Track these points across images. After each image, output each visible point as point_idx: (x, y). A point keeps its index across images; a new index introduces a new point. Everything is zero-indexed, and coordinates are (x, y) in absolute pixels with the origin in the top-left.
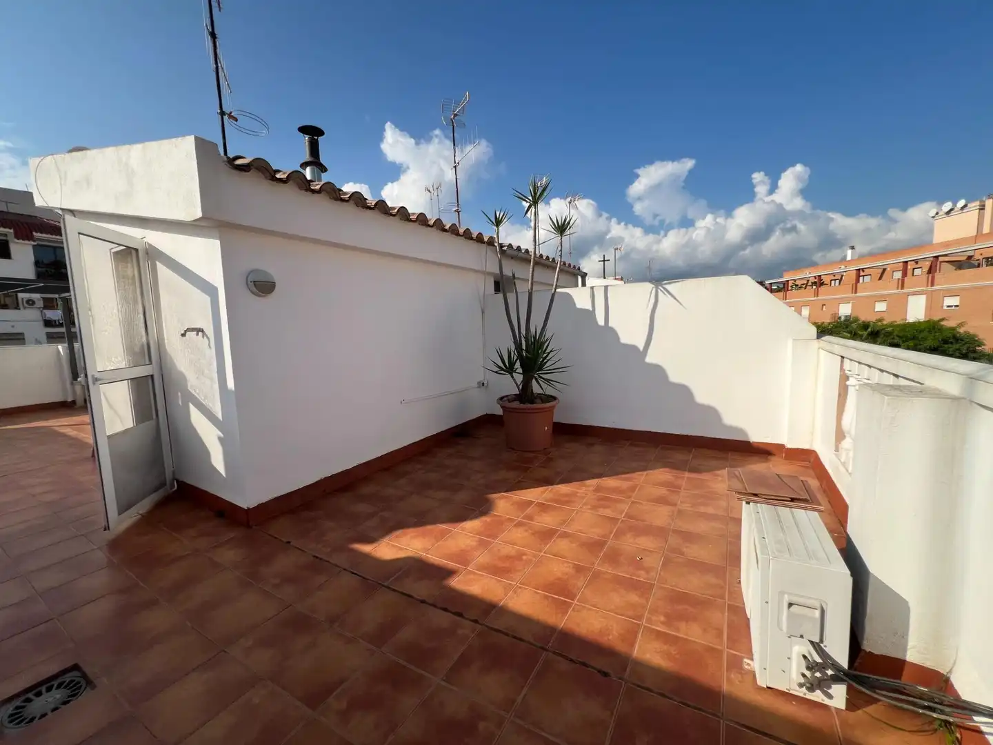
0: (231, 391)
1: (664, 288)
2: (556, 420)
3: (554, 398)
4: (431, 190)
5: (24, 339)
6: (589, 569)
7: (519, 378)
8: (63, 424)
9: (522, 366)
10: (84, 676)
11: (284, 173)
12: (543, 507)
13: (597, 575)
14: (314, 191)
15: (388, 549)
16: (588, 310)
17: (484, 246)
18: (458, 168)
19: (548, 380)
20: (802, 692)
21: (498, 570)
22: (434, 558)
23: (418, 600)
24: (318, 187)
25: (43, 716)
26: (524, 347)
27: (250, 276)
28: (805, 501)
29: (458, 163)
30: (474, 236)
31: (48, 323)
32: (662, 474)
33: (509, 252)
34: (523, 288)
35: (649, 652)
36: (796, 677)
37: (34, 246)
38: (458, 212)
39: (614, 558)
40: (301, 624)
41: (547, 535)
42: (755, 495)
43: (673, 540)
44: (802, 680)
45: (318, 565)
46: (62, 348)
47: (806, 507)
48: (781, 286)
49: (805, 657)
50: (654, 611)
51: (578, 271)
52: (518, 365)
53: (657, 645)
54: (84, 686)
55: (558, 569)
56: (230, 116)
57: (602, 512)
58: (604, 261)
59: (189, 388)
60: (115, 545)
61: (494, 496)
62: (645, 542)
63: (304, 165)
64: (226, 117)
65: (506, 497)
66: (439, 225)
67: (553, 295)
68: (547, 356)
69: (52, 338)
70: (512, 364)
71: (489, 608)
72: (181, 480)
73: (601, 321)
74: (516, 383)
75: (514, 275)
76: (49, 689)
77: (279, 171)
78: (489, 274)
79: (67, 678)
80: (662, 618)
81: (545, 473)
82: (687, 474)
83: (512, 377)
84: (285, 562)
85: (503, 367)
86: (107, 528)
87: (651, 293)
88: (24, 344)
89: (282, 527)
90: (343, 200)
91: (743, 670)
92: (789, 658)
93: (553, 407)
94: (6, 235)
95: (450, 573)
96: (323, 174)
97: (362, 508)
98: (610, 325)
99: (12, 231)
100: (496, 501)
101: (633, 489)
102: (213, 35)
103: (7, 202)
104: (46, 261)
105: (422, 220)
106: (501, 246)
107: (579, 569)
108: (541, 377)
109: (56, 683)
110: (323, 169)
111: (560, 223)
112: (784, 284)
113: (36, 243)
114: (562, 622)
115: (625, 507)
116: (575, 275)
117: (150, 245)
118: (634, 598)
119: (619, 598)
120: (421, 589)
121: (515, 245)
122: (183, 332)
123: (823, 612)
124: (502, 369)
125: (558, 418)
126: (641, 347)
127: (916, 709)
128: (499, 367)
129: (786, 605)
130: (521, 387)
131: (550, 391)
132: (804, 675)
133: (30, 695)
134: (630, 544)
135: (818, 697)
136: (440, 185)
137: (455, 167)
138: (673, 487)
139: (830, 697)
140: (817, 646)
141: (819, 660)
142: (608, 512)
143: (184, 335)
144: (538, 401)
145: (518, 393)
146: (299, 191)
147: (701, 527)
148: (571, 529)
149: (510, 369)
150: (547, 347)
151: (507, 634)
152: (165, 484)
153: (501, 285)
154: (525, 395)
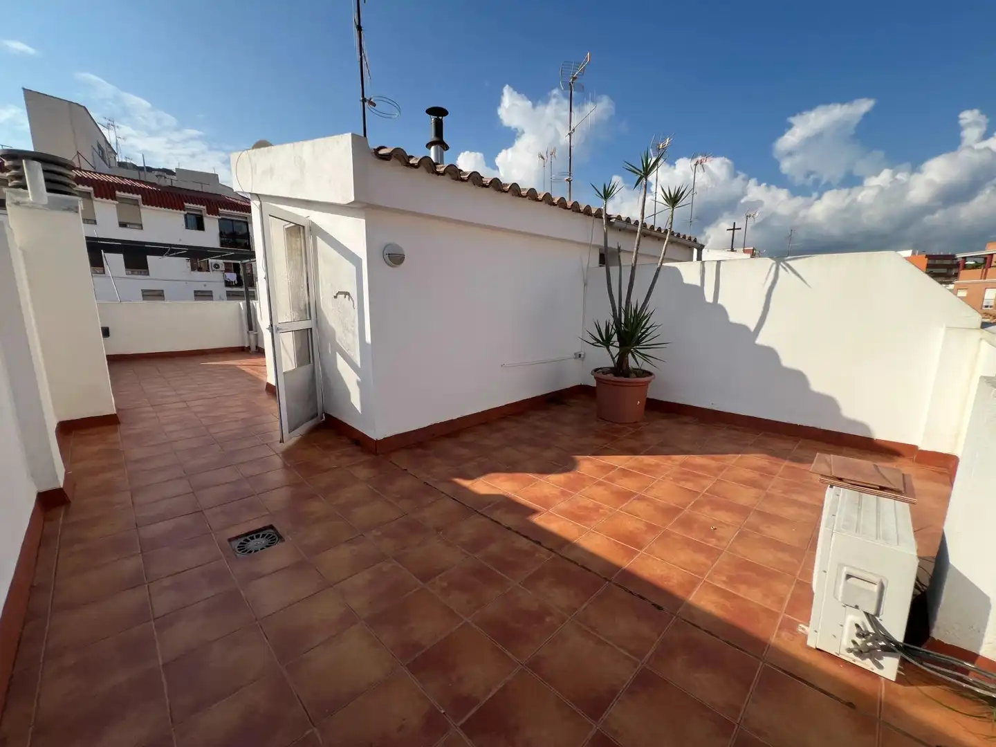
0: (368, 344)
1: (788, 265)
2: (650, 396)
3: (650, 374)
4: (545, 156)
5: (212, 296)
6: (660, 529)
7: (615, 351)
8: (242, 363)
9: (619, 340)
10: (277, 532)
11: (417, 159)
12: (625, 473)
13: (666, 535)
14: (438, 174)
15: (483, 486)
16: (696, 286)
17: (591, 219)
18: (572, 135)
19: (643, 355)
20: (851, 657)
21: (577, 516)
22: (522, 500)
23: (504, 527)
24: (443, 169)
25: (256, 551)
26: (623, 321)
27: (387, 248)
28: (899, 492)
29: (574, 130)
30: (582, 209)
31: (228, 284)
32: (757, 459)
33: (618, 224)
34: (627, 261)
35: (704, 601)
36: (846, 642)
37: (219, 220)
38: (570, 182)
39: (687, 523)
40: (415, 527)
41: (626, 496)
42: (841, 479)
43: (752, 519)
44: (852, 646)
45: (428, 489)
46: (242, 304)
47: (896, 497)
48: (981, 261)
49: (857, 626)
50: (718, 571)
51: (694, 243)
52: (615, 338)
53: (715, 598)
54: (277, 539)
55: (631, 524)
56: (371, 103)
57: (682, 484)
58: (734, 229)
59: (337, 340)
60: (287, 454)
61: (578, 457)
62: (722, 516)
63: (429, 145)
64: (366, 104)
65: (589, 459)
66: (548, 199)
67: (658, 270)
68: (645, 332)
69: (231, 296)
70: (609, 337)
71: (563, 543)
72: (328, 413)
73: (709, 298)
74: (612, 356)
75: (619, 248)
76: (258, 537)
77: (412, 157)
78: (595, 246)
79: (266, 532)
80: (724, 578)
81: (632, 443)
82: (786, 463)
83: (609, 350)
84: (404, 484)
85: (600, 339)
86: (282, 441)
87: (770, 270)
88: (212, 300)
89: (401, 459)
90: (462, 180)
91: (797, 632)
92: (842, 626)
93: (648, 382)
94: (201, 211)
95: (534, 512)
96: (445, 153)
97: (464, 452)
98: (719, 302)
99: (205, 207)
100: (581, 462)
101: (721, 469)
102: (359, 28)
103: (201, 183)
104: (226, 232)
105: (532, 195)
106: (609, 218)
107: (651, 528)
108: (637, 352)
109: (261, 534)
110: (446, 147)
111: (672, 194)
112: (986, 258)
113: (220, 218)
114: (627, 564)
115: (708, 484)
116: (691, 248)
117: (312, 222)
118: (701, 558)
119: (685, 556)
120: (509, 520)
121: (624, 216)
122: (335, 295)
123: (882, 588)
124: (598, 341)
125: (651, 394)
126: (752, 327)
127: (959, 682)
128: (596, 339)
129: (844, 576)
130: (616, 359)
131: (646, 367)
132: (854, 642)
133: (248, 538)
134: (706, 515)
135: (868, 666)
136: (555, 150)
137: (570, 134)
138: (766, 473)
139: (880, 667)
140: (872, 618)
141: (871, 630)
142: (689, 486)
143: (335, 297)
144: (633, 375)
145: (612, 365)
146: (427, 174)
147: (789, 512)
148: (650, 495)
149: (607, 342)
150: (646, 323)
151: (576, 563)
152: (317, 415)
153: (606, 257)
154: (620, 368)
